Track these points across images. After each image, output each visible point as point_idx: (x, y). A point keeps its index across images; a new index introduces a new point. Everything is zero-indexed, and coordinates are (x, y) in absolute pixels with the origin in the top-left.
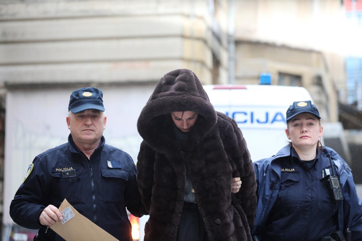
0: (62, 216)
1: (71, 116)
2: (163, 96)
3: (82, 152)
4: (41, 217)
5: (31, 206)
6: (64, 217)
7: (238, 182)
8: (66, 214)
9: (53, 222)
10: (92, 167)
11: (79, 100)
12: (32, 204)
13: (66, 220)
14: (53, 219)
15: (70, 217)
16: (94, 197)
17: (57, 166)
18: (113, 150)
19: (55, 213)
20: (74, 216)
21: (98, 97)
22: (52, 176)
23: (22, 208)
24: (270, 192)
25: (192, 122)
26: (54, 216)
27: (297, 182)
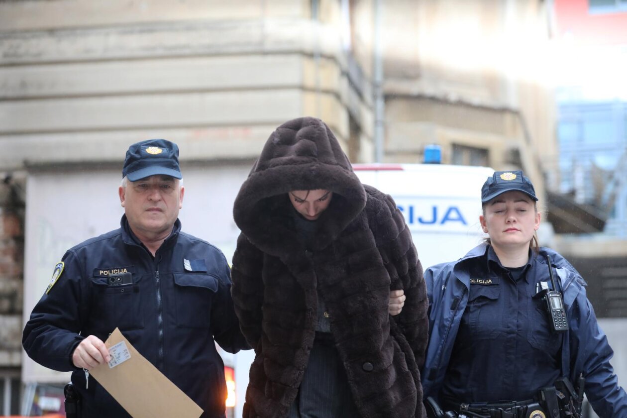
0: (111, 355)
1: (126, 186)
2: (277, 165)
3: (142, 244)
4: (75, 354)
5: (59, 333)
6: (113, 357)
7: (400, 296)
8: (117, 352)
9: (96, 363)
10: (158, 269)
11: (140, 160)
12: (61, 331)
13: (116, 363)
14: (95, 360)
15: (123, 359)
16: (160, 319)
17: (102, 266)
18: (195, 242)
19: (98, 350)
20: (130, 357)
21: (171, 155)
22: (93, 283)
23: (44, 337)
24: (451, 313)
25: (323, 205)
26: (97, 354)
27: (495, 300)
